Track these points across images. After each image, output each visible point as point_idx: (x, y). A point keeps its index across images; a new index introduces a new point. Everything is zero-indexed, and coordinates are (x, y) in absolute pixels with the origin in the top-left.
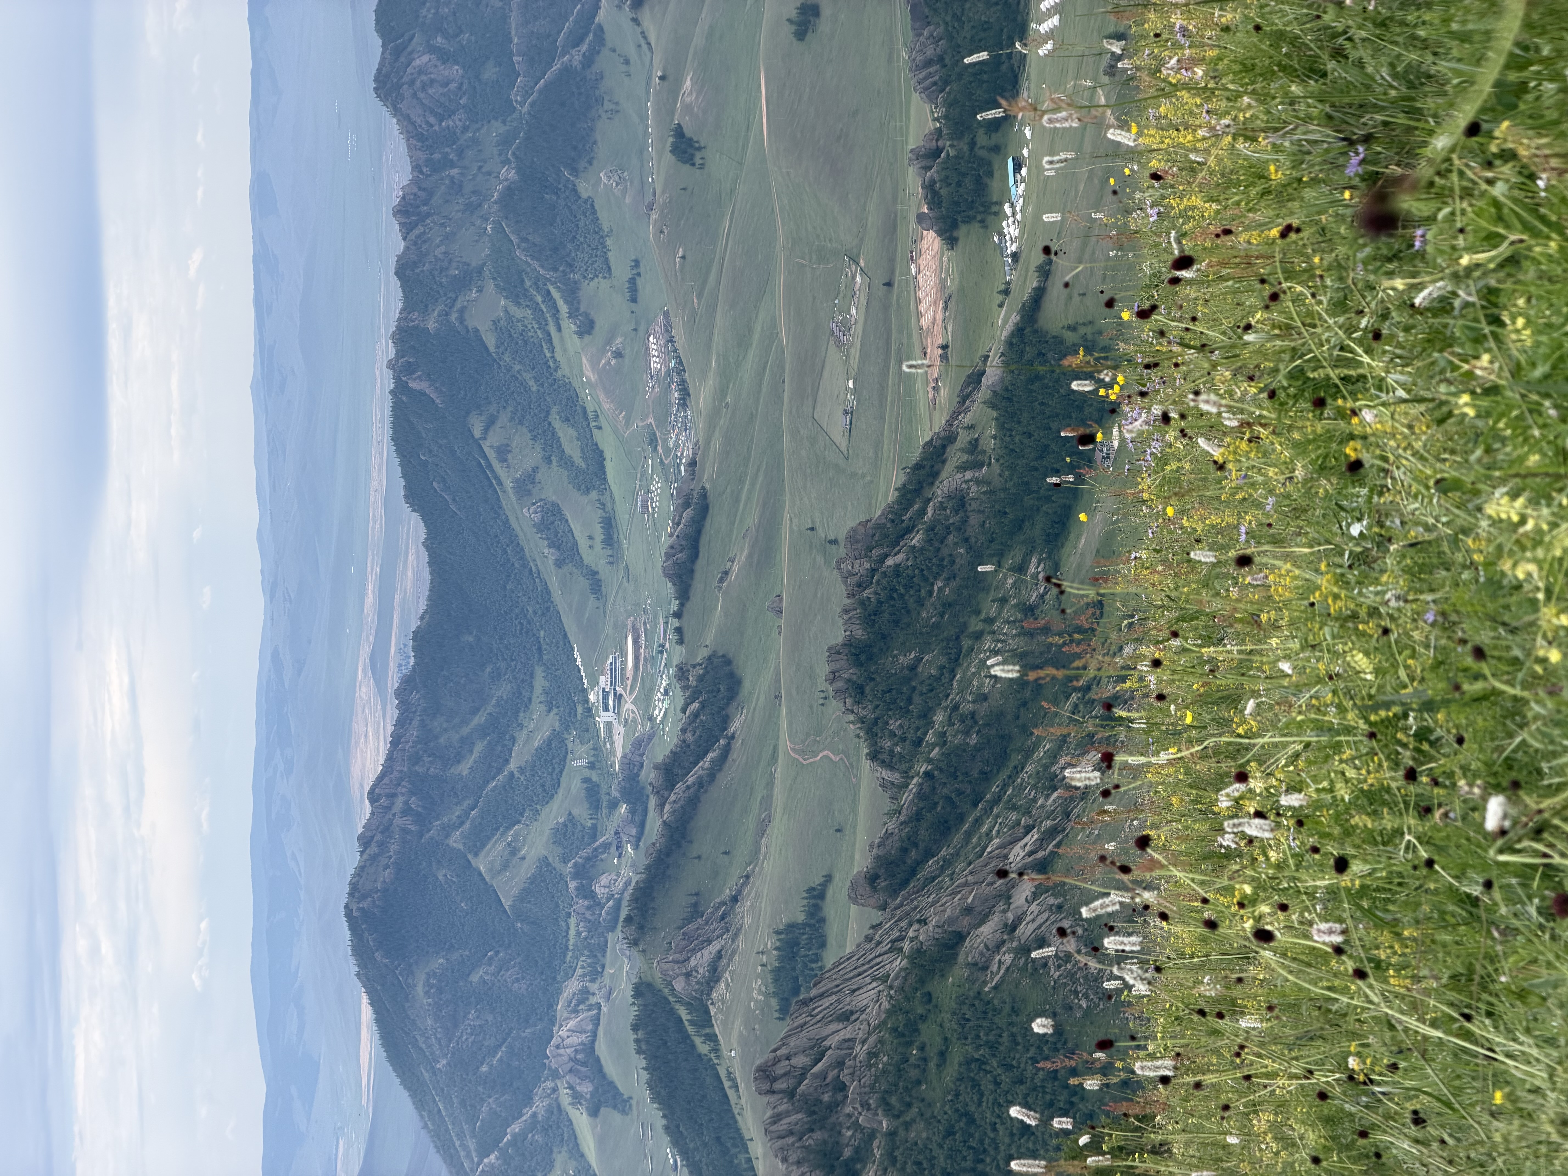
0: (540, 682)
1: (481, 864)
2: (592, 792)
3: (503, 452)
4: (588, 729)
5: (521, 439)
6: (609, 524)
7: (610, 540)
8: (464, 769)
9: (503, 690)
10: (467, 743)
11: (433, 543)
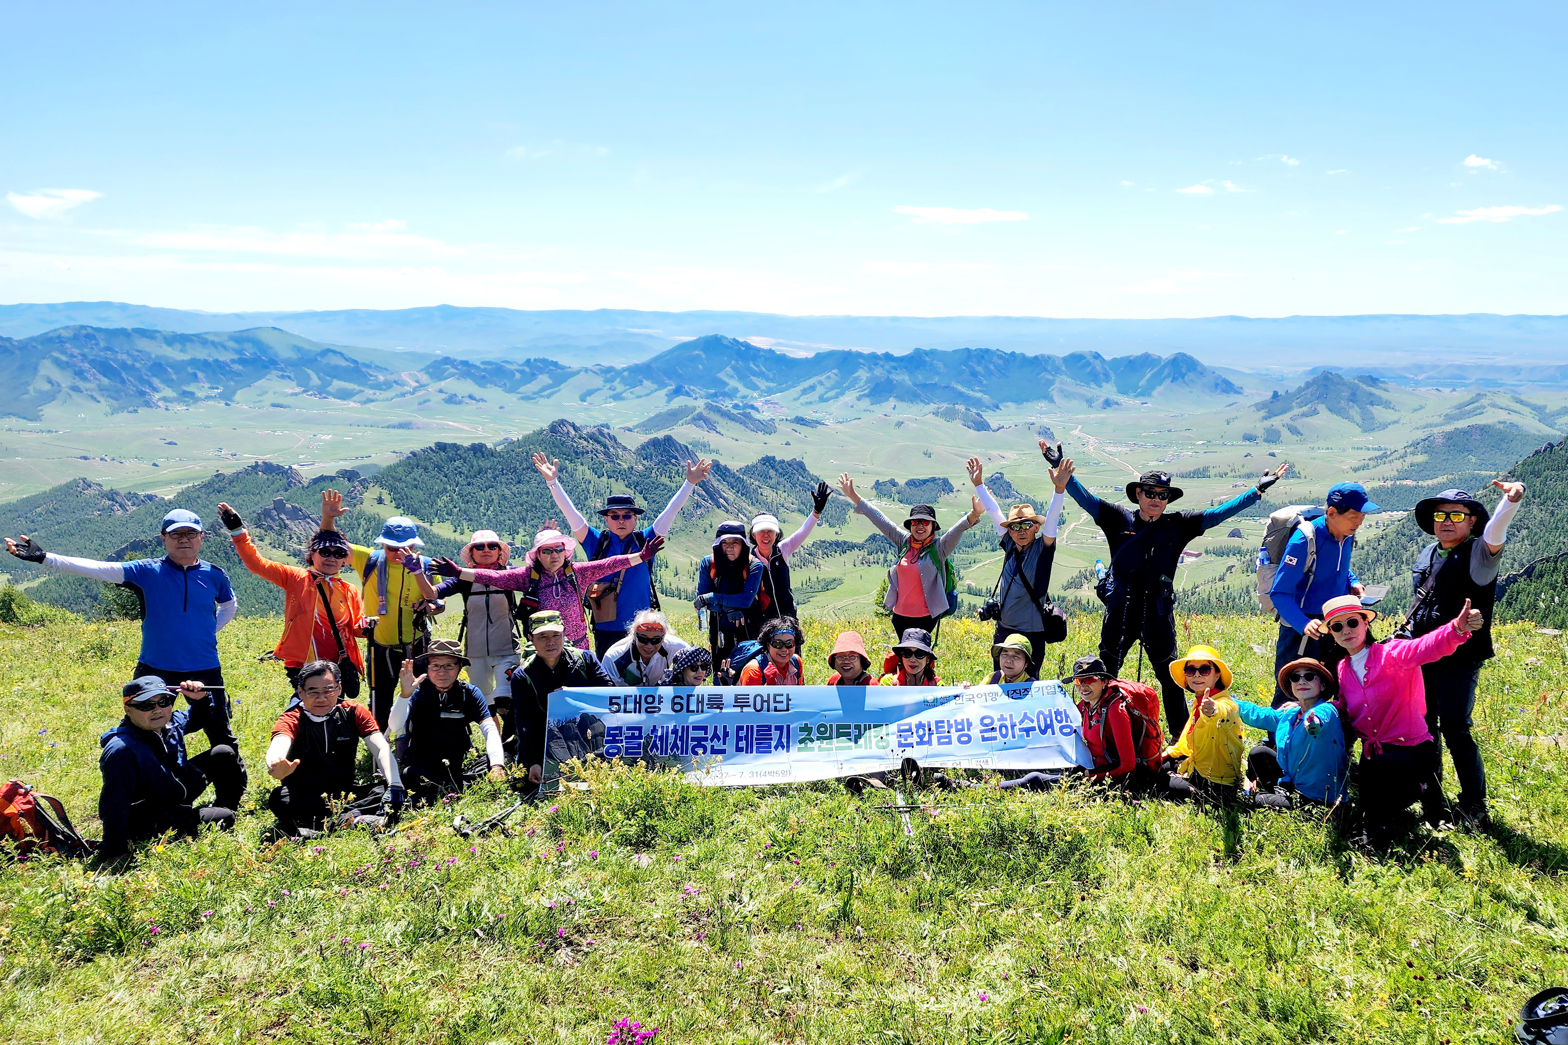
0: (772, 385)
1: (728, 369)
2: (745, 397)
3: (828, 378)
4: (761, 396)
5: (832, 382)
6: (811, 403)
7: (807, 403)
8: (752, 365)
9: (771, 376)
10: (758, 366)
11: (807, 360)
